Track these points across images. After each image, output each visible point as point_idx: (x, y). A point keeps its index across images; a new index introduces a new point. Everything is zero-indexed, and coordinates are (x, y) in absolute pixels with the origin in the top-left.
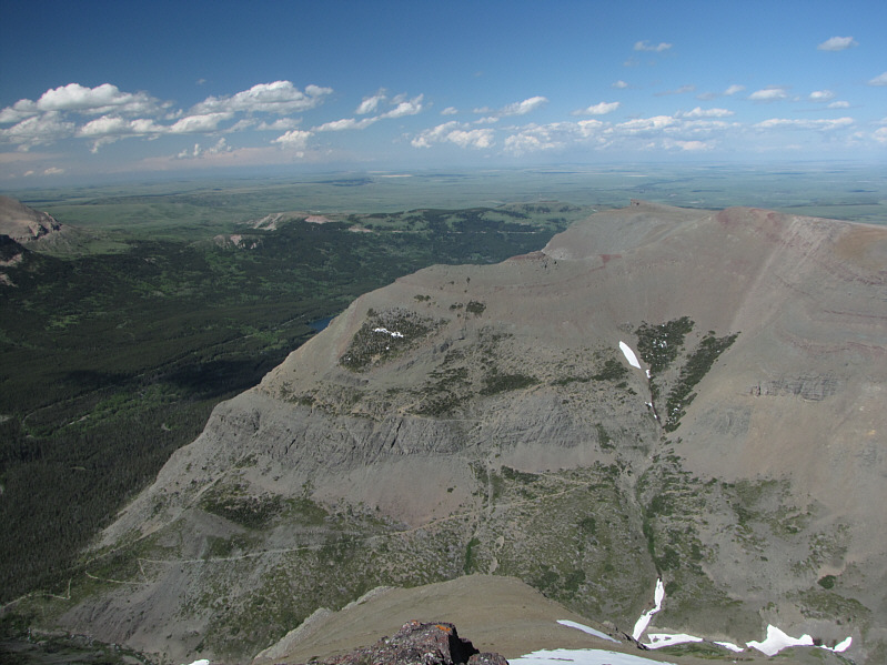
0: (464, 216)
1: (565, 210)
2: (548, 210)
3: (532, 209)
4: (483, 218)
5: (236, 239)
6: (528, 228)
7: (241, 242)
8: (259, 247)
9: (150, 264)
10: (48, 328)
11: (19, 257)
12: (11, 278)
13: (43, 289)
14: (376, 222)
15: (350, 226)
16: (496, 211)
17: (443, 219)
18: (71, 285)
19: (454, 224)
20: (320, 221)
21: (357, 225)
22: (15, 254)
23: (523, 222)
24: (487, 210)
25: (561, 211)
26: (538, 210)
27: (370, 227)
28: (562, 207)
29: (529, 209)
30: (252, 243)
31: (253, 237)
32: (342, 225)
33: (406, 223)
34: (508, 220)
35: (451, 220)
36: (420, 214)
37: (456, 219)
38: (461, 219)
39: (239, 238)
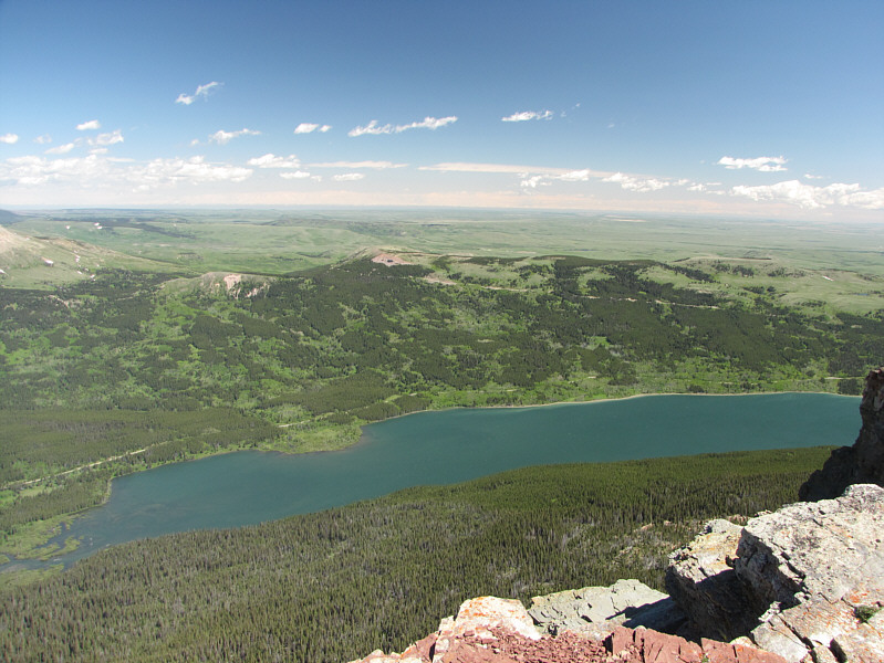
0: (612, 271)
1: (778, 273)
2: (749, 272)
3: (725, 269)
4: (643, 277)
5: (232, 280)
6: (708, 299)
7: (237, 285)
8: (260, 296)
14: (469, 270)
15: (427, 272)
16: (667, 267)
17: (578, 274)
19: (591, 283)
20: (390, 261)
21: (441, 272)
23: (701, 288)
24: (653, 264)
25: (772, 275)
26: (735, 271)
27: (456, 277)
28: (774, 269)
29: (721, 268)
30: (252, 288)
31: (260, 279)
32: (419, 271)
33: (515, 276)
34: (681, 282)
35: (588, 277)
36: (548, 262)
37: (597, 275)
38: (607, 276)
39: (238, 278)
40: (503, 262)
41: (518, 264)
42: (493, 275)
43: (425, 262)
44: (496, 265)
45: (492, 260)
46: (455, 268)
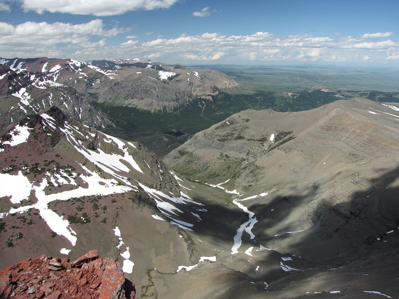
4: (395, 97)
5: (290, 94)
7: (291, 95)
8: (297, 98)
9: (257, 99)
10: (214, 114)
11: (217, 93)
12: (212, 99)
13: (219, 103)
15: (336, 94)
17: (376, 96)
18: (228, 102)
20: (326, 91)
21: (339, 94)
22: (216, 91)
27: (343, 95)
30: (294, 96)
31: (296, 94)
32: (333, 93)
35: (379, 96)
36: (368, 92)
37: (381, 96)
38: (384, 97)
39: (291, 94)
40: (355, 92)
41: (360, 93)
42: (353, 95)
43: (335, 91)
44: (354, 93)
45: (353, 91)
46: (343, 93)
